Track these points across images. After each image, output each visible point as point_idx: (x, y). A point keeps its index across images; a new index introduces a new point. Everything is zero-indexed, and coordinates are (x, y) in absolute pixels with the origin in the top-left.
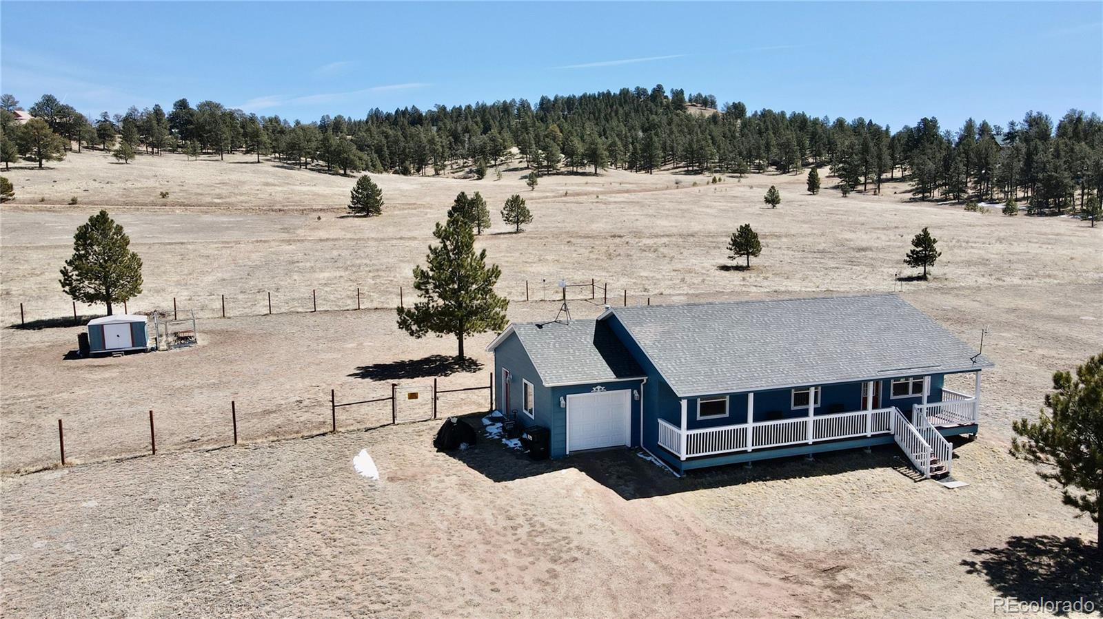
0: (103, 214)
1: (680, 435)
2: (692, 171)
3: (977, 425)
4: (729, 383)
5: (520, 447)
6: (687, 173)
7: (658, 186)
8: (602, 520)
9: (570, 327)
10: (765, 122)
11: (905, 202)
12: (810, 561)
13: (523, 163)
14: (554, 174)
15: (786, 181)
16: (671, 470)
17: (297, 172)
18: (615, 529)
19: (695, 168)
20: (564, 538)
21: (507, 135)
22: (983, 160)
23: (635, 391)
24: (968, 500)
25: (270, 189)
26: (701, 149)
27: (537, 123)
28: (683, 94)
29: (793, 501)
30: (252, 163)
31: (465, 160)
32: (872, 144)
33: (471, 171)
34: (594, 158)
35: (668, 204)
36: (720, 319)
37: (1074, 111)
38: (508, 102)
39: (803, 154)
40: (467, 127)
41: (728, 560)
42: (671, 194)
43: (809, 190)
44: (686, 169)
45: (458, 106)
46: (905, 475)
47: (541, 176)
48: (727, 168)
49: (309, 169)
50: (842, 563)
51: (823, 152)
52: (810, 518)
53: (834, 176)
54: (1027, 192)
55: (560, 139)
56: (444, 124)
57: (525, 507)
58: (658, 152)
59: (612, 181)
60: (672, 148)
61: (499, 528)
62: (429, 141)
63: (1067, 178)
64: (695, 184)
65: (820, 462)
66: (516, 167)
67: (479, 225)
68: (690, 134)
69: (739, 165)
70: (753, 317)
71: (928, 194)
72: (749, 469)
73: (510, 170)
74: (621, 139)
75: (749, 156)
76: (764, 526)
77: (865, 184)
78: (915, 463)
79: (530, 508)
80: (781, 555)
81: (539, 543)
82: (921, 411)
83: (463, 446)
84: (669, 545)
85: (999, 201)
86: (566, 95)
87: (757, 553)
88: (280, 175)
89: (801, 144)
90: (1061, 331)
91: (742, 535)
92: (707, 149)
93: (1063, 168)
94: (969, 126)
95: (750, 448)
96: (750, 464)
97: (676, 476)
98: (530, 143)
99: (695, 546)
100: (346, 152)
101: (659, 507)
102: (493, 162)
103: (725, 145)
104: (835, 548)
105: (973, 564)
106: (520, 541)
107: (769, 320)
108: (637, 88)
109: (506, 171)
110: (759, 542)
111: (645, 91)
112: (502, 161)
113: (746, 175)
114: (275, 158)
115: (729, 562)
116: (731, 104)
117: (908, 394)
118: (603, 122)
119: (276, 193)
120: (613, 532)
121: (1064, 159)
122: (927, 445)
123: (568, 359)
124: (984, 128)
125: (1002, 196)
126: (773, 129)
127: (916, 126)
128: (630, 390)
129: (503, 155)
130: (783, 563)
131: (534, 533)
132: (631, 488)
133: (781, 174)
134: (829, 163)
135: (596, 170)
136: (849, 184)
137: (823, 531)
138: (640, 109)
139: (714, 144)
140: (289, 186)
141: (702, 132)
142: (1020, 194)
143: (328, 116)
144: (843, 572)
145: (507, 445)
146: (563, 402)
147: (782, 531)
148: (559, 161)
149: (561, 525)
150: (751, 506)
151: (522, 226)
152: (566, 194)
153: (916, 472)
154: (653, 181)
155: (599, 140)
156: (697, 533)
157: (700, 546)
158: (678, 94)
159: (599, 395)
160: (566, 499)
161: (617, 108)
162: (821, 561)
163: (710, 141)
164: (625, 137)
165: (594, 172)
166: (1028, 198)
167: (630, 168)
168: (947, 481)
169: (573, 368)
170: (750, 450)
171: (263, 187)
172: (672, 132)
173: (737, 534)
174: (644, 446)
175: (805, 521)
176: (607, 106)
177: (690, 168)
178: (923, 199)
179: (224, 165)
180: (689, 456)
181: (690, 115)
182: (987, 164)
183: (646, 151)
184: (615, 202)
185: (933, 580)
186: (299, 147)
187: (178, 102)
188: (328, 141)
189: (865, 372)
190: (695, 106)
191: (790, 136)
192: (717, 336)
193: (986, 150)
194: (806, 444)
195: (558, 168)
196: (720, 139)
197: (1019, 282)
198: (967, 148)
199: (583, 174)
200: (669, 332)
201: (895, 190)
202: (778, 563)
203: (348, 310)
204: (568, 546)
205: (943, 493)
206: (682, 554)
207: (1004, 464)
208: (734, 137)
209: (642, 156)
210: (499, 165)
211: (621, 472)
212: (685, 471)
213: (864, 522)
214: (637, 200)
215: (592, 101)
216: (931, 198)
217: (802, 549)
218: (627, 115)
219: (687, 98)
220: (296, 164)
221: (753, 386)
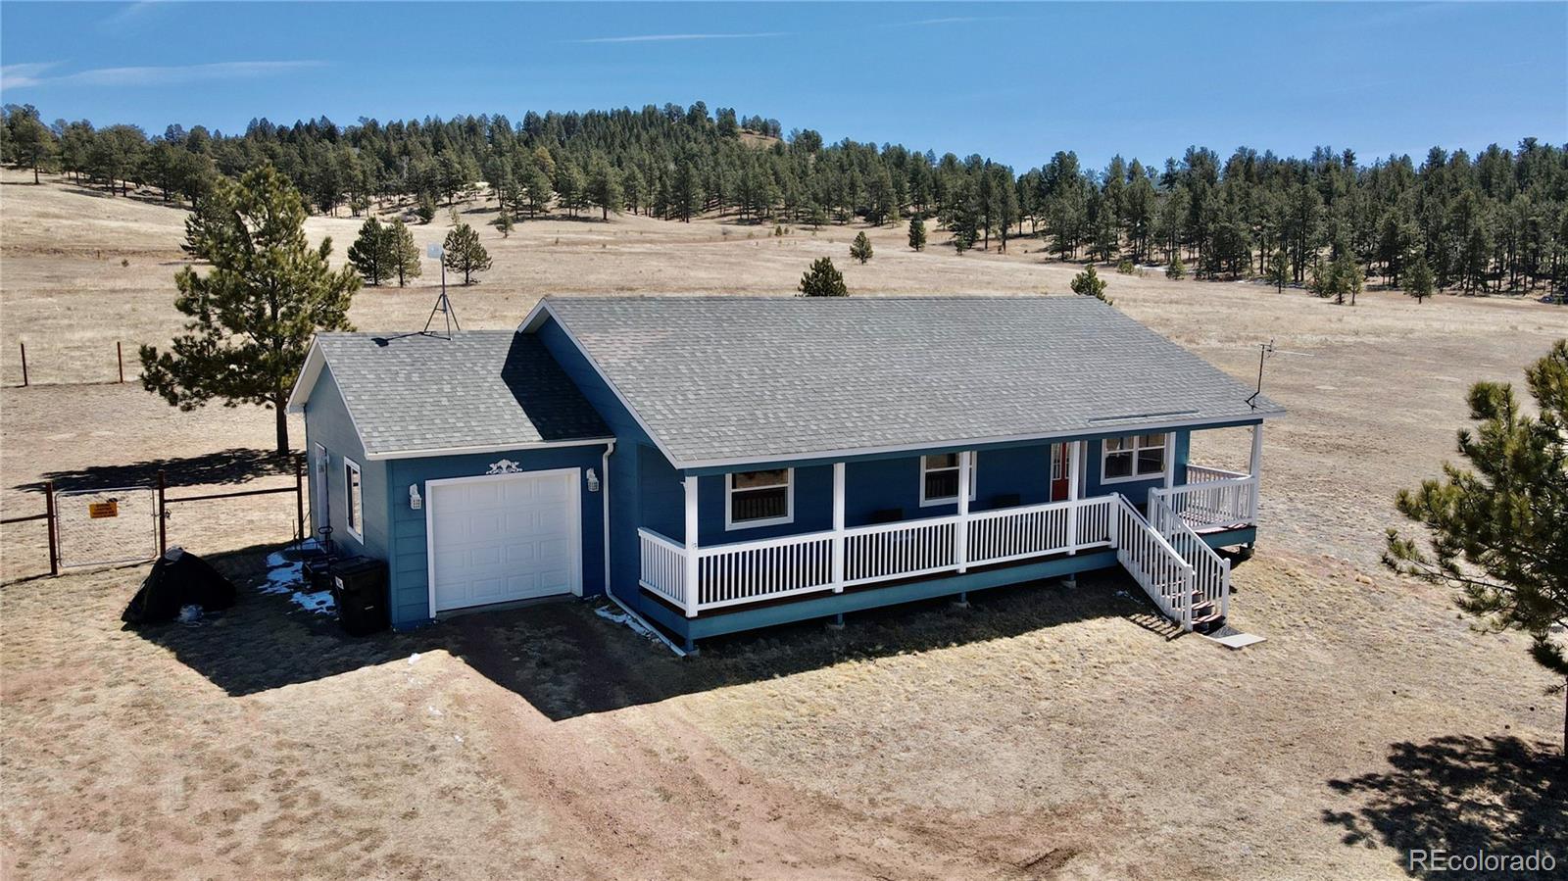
1: (683, 561)
2: (748, 220)
3: (1255, 527)
4: (791, 439)
5: (328, 608)
6: (741, 222)
7: (697, 237)
8: (478, 774)
9: (453, 343)
10: (848, 155)
11: (1039, 263)
12: (990, 843)
13: (493, 202)
14: (541, 219)
15: (880, 234)
16: (667, 641)
17: (106, 200)
18: (506, 794)
19: (751, 216)
20: (362, 834)
21: (470, 161)
22: (1138, 207)
23: (590, 473)
24: (1274, 671)
25: (46, 222)
26: (760, 187)
27: (518, 147)
28: (734, 115)
29: (935, 695)
30: (24, 184)
31: (402, 196)
32: (994, 184)
33: (411, 212)
34: (601, 195)
35: (710, 256)
36: (774, 324)
37: (1242, 150)
38: (475, 118)
39: (901, 200)
40: (405, 146)
41: (792, 859)
42: (715, 246)
43: (911, 245)
44: (739, 217)
45: (396, 122)
46: (1146, 627)
47: (523, 220)
48: (797, 217)
49: (131, 198)
50: (1063, 840)
51: (929, 198)
52: (975, 732)
53: (944, 230)
54: (1194, 252)
55: (553, 170)
56: (371, 142)
57: (285, 752)
58: (698, 191)
59: (629, 229)
60: (718, 188)
61: (188, 819)
62: (341, 163)
63: (1243, 230)
64: (750, 236)
65: (980, 610)
66: (483, 207)
67: (401, 273)
68: (743, 168)
69: (813, 213)
70: (839, 324)
71: (1069, 253)
72: (838, 631)
73: (473, 212)
74: (643, 171)
75: (827, 202)
76: (876, 761)
77: (986, 240)
78: (1160, 604)
79: (296, 753)
80: (921, 831)
81: (284, 855)
82: (1163, 499)
83: (186, 614)
84: (642, 829)
85: (1160, 263)
86: (564, 112)
87: (862, 831)
88: (74, 203)
89: (898, 185)
90: (1297, 403)
91: (826, 786)
92: (768, 188)
93: (1239, 217)
94: (1117, 163)
95: (838, 584)
96: (840, 618)
97: (675, 655)
98: (503, 171)
99: (710, 826)
100: (194, 171)
101: (630, 731)
102: (446, 200)
103: (794, 185)
104: (1041, 802)
105: (1346, 819)
106: (233, 854)
107: (872, 329)
108: (669, 105)
109: (467, 212)
110: (866, 801)
111: (679, 110)
112: (460, 197)
113: (824, 227)
114: (70, 179)
115: (794, 865)
116: (802, 132)
117: (1131, 475)
118: (619, 150)
119: (57, 227)
120: (500, 805)
121: (1239, 206)
122: (1184, 563)
123: (437, 403)
124: (1134, 171)
125: (1162, 256)
126: (860, 166)
127: (1050, 162)
128: (579, 468)
129: (462, 189)
130: (927, 853)
131: (284, 826)
132: (567, 688)
133: (871, 227)
134: (936, 213)
135: (605, 214)
136: (966, 237)
137: (1009, 760)
138: (672, 133)
139: (778, 183)
140: (86, 220)
141: (760, 166)
142: (1185, 255)
143: (178, 127)
144: (1070, 865)
145: (301, 605)
146: (415, 496)
147: (918, 768)
148: (548, 200)
149: (366, 797)
150: (844, 712)
151: (474, 275)
152: (557, 242)
153: (1164, 621)
154: (690, 231)
155: (610, 170)
156: (715, 789)
157: (721, 827)
158: (727, 117)
159: (506, 481)
160: (399, 725)
161: (638, 131)
162: (1016, 841)
163: (772, 178)
164: (649, 169)
165: (602, 217)
166: (1195, 259)
167: (658, 215)
168: (1225, 635)
169: (445, 421)
170: (839, 589)
171: (36, 219)
172: (717, 164)
173: (816, 785)
174: (613, 594)
175: (967, 739)
176: (624, 129)
177: (745, 217)
178: (1063, 259)
180: (705, 606)
181: (745, 144)
182: (1144, 212)
183: (679, 190)
184: (630, 253)
185: (1275, 867)
186: (110, 160)
188: (163, 153)
189: (1065, 420)
190: (751, 133)
191: (883, 174)
192: (767, 354)
193: (1142, 192)
194: (954, 574)
195: (548, 208)
196: (786, 175)
197: (1219, 345)
198: (1116, 191)
199: (586, 220)
200: (664, 344)
201: (1026, 249)
202: (914, 855)
203: (97, 384)
204: (366, 856)
205: (1223, 658)
206: (673, 854)
207: (1314, 598)
208: (805, 173)
209: (675, 197)
210: (457, 203)
211: (551, 651)
212: (696, 642)
213: (1091, 731)
214: (663, 251)
215: (602, 121)
216: (1072, 259)
217: (967, 810)
218: (653, 141)
219: (739, 121)
220: (107, 189)
221: (845, 446)
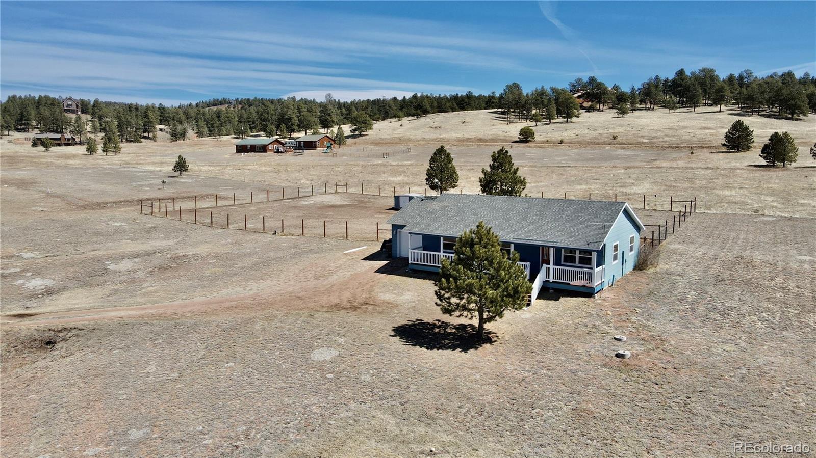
0: (442, 147)
70: (502, 204)
76: (391, 290)
82: (549, 269)
97: (406, 271)
100: (793, 99)
107: (508, 207)
117: (575, 264)
132: (385, 270)
156: (366, 285)
179: (693, 115)
186: (753, 98)
187: (678, 72)
192: (465, 211)
200: (447, 206)
211: (397, 266)
212: (410, 269)
